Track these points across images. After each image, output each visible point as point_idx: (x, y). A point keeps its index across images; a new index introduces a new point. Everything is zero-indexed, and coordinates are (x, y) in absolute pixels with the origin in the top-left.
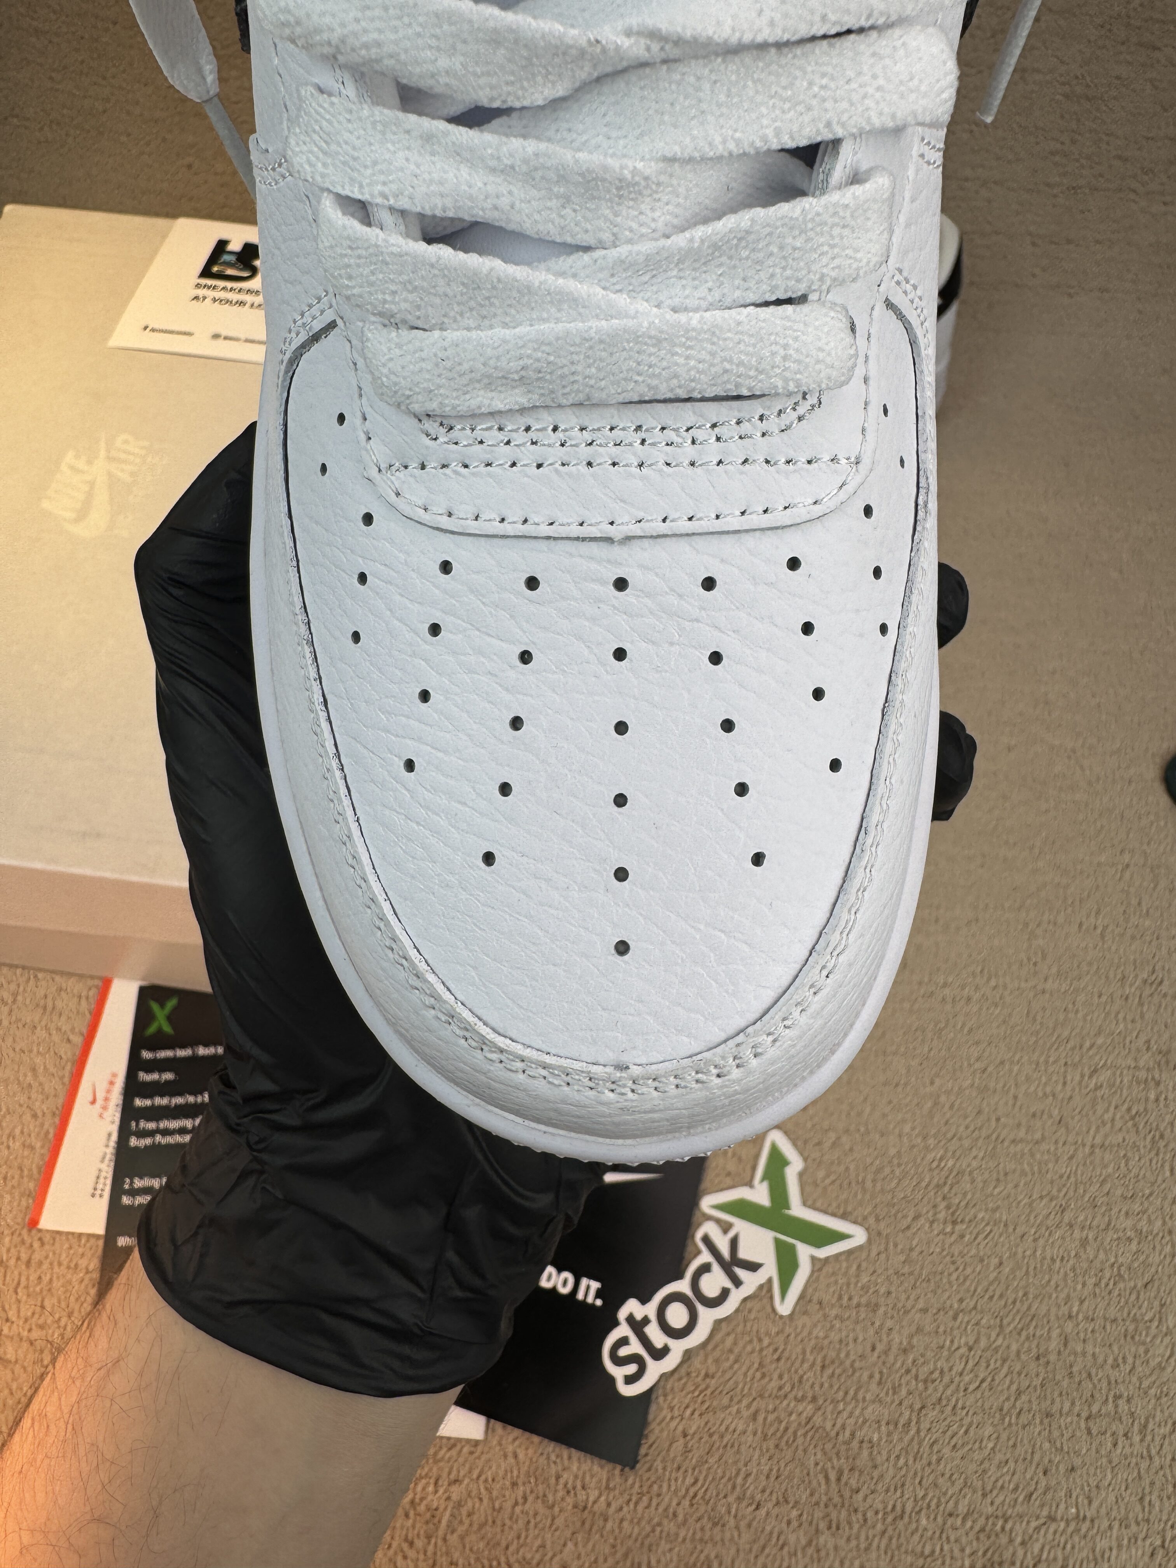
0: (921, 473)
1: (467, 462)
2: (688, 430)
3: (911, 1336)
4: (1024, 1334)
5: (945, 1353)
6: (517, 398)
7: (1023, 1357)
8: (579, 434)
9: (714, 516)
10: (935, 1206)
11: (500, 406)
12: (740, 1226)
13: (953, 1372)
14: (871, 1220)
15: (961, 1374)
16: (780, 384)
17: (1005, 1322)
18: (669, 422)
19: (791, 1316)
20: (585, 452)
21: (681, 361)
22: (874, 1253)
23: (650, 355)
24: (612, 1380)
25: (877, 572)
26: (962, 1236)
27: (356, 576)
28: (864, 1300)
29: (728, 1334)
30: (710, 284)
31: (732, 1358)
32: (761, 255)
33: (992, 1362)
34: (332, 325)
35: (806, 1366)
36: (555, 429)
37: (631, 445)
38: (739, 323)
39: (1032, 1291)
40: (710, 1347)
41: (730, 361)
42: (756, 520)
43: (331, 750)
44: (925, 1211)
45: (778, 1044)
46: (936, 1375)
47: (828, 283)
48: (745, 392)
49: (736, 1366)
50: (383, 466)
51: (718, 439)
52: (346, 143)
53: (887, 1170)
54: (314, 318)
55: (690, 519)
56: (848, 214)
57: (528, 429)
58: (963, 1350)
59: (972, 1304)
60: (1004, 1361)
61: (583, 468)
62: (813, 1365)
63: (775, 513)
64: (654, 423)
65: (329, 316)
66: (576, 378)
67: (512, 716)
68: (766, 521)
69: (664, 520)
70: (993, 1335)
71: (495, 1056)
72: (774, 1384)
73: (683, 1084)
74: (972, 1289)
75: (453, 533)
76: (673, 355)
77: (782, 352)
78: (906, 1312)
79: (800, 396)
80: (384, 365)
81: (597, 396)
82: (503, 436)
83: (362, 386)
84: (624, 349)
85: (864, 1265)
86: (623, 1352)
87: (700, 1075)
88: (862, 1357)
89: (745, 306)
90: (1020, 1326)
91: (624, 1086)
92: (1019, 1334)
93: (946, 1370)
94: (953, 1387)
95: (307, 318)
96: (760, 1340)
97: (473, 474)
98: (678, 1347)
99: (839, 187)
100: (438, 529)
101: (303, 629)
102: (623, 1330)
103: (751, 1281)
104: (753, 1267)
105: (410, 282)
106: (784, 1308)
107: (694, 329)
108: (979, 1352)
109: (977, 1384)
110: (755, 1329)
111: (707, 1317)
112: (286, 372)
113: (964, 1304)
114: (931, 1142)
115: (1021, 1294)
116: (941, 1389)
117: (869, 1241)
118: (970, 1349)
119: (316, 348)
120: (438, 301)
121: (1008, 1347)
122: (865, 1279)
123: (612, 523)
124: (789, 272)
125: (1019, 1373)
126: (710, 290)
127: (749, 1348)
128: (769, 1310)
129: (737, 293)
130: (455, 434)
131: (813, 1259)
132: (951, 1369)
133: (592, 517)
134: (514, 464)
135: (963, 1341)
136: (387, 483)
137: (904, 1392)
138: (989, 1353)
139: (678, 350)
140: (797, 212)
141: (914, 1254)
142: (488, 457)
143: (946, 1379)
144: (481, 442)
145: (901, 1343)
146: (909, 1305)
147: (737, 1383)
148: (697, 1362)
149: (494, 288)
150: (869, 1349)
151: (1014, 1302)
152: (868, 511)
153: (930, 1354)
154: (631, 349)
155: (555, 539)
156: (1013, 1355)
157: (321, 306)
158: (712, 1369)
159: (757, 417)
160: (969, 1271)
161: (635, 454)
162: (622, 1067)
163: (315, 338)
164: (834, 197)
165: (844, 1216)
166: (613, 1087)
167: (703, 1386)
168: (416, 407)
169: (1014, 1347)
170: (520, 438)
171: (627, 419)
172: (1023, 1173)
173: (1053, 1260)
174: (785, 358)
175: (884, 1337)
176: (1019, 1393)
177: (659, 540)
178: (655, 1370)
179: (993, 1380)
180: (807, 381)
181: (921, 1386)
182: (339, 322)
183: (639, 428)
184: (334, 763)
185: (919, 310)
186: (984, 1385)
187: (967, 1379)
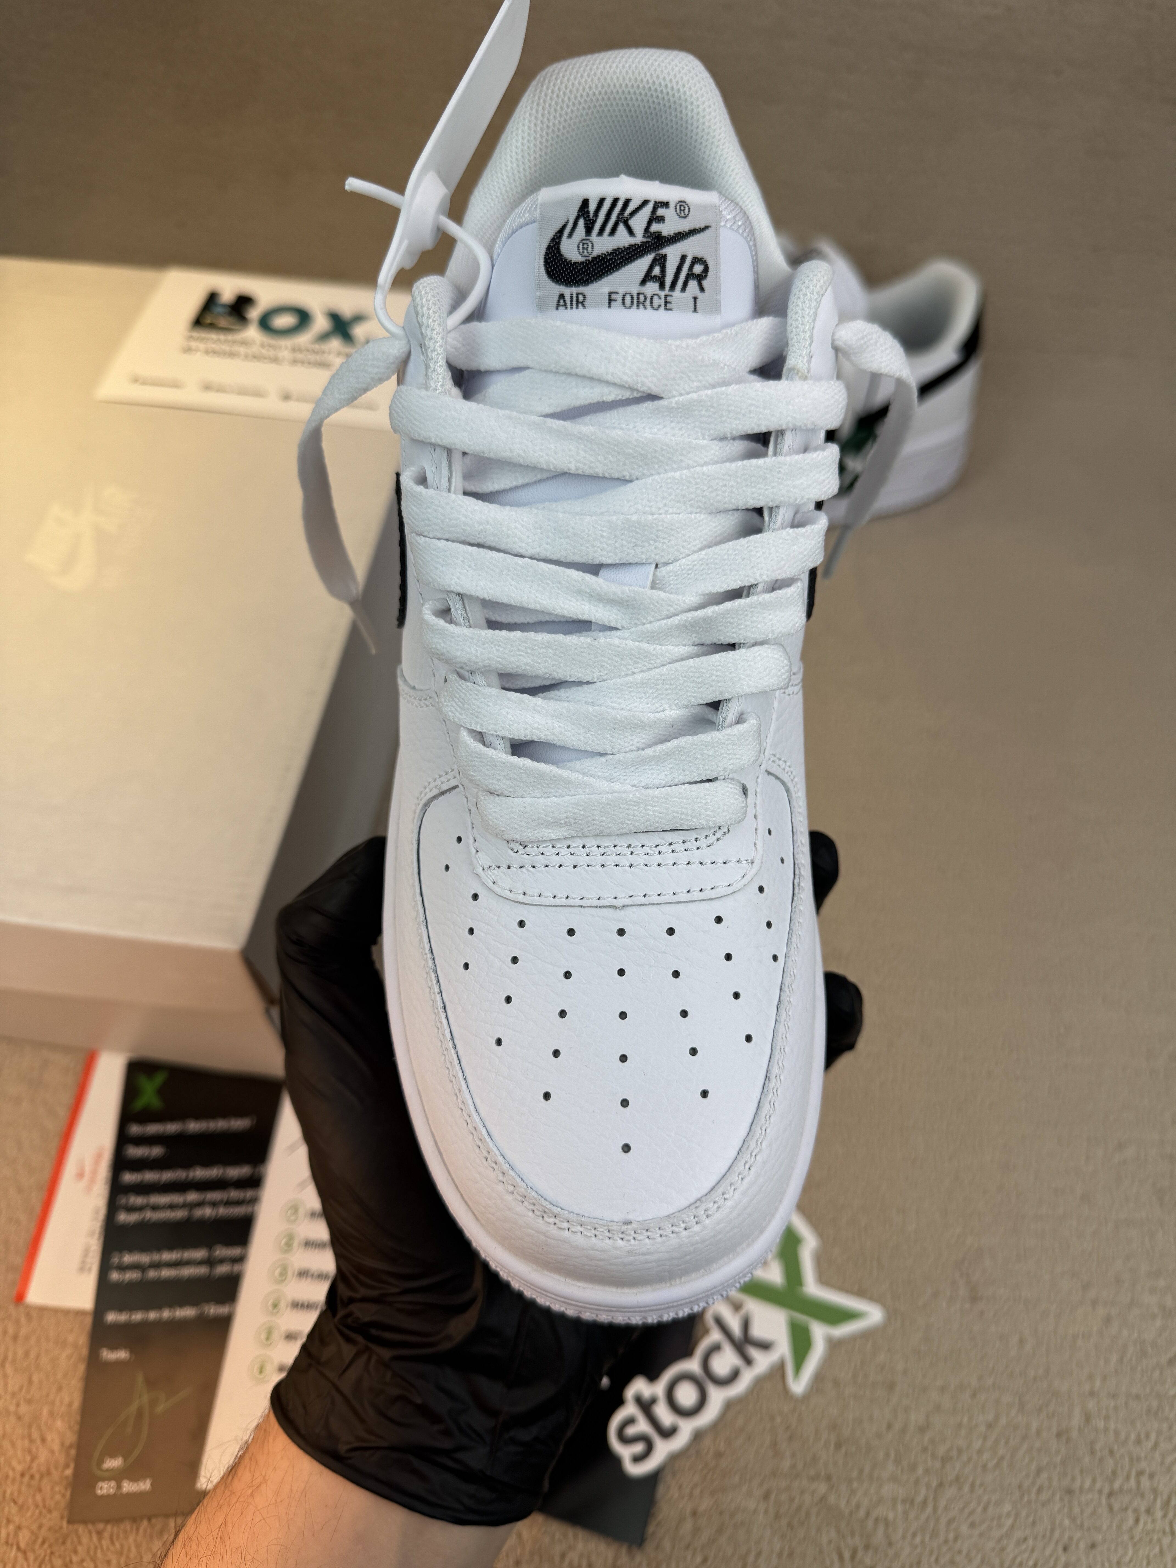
0: (796, 866)
1: (535, 865)
2: (656, 846)
3: (928, 1415)
4: (1044, 1411)
5: (963, 1430)
6: (564, 832)
7: (1044, 1434)
8: (597, 849)
9: (672, 893)
10: (954, 1283)
11: (554, 837)
12: (753, 1305)
13: (971, 1451)
14: (888, 1298)
15: (979, 1452)
16: (705, 823)
17: (1025, 1400)
18: (645, 843)
19: (806, 1397)
20: (600, 859)
21: (651, 813)
22: (890, 1332)
23: (634, 810)
24: (616, 1461)
25: (769, 925)
27: (467, 930)
28: (880, 1378)
29: (740, 1414)
30: (666, 773)
31: (743, 1436)
32: (691, 759)
33: (1012, 1438)
34: (456, 787)
36: (584, 847)
37: (625, 855)
38: (680, 793)
40: (720, 1426)
41: (677, 813)
42: (696, 895)
43: (448, 1036)
44: (943, 1288)
45: (721, 1210)
46: (954, 1452)
47: (728, 771)
48: (686, 828)
50: (486, 867)
51: (673, 851)
52: (474, 705)
54: (442, 783)
55: (659, 895)
56: (736, 739)
57: (569, 847)
58: (983, 1428)
60: (1024, 1438)
61: (599, 868)
62: (827, 1442)
63: (706, 891)
64: (637, 843)
65: (453, 783)
66: (595, 822)
67: (560, 1009)
68: (702, 896)
69: (645, 896)
70: (1013, 1412)
71: (552, 1220)
72: (786, 1464)
73: (665, 1233)
74: (992, 1364)
75: (526, 904)
76: (646, 810)
77: (704, 807)
78: (924, 1390)
79: (717, 828)
80: (490, 815)
81: (606, 831)
82: (555, 851)
83: (474, 822)
84: (620, 808)
85: (880, 1346)
86: (631, 1431)
87: (674, 1228)
88: (878, 1435)
89: (684, 784)
90: (1040, 1404)
91: (630, 1235)
92: (1040, 1411)
93: (964, 1446)
94: (972, 1464)
95: (438, 782)
96: (772, 1418)
97: (539, 872)
98: (687, 1428)
99: (731, 726)
100: (517, 902)
101: (430, 962)
102: (629, 1409)
103: (763, 1362)
104: (765, 1346)
105: (508, 775)
106: (799, 1386)
107: (657, 797)
109: (995, 1461)
111: (717, 1397)
112: (422, 810)
113: (983, 1382)
116: (958, 1467)
117: (887, 1319)
118: (989, 1427)
119: (442, 798)
120: (522, 785)
121: (1028, 1424)
122: (880, 1357)
123: (616, 898)
124: (707, 767)
125: (1040, 1451)
126: (666, 775)
127: (761, 1427)
128: (781, 1388)
129: (681, 777)
130: (528, 850)
131: (828, 1338)
132: (969, 1447)
133: (603, 895)
134: (561, 866)
135: (981, 1420)
136: (488, 877)
137: (920, 1471)
138: (1008, 1431)
139: (649, 808)
140: (709, 739)
141: (932, 1332)
142: (547, 863)
143: (964, 1457)
144: (543, 854)
145: (917, 1422)
146: (927, 1383)
148: (707, 1442)
149: (551, 780)
150: (885, 1426)
151: (1034, 1380)
152: (761, 889)
153: (947, 1432)
154: (624, 808)
155: (584, 907)
156: (1032, 1433)
157: (448, 777)
158: (722, 1449)
159: (694, 839)
161: (627, 860)
162: (628, 1223)
163: (443, 793)
164: (728, 731)
165: (861, 1293)
166: (622, 1236)
168: (507, 837)
169: (1035, 1425)
170: (564, 851)
171: (623, 842)
172: (1045, 1250)
174: (706, 810)
175: (901, 1416)
176: (1039, 1470)
177: (641, 907)
178: (663, 1450)
179: (1013, 1457)
180: (719, 821)
181: (938, 1464)
182: (460, 785)
183: (630, 846)
184: (450, 1045)
185: (789, 773)
186: (1005, 1464)
187: (986, 1456)
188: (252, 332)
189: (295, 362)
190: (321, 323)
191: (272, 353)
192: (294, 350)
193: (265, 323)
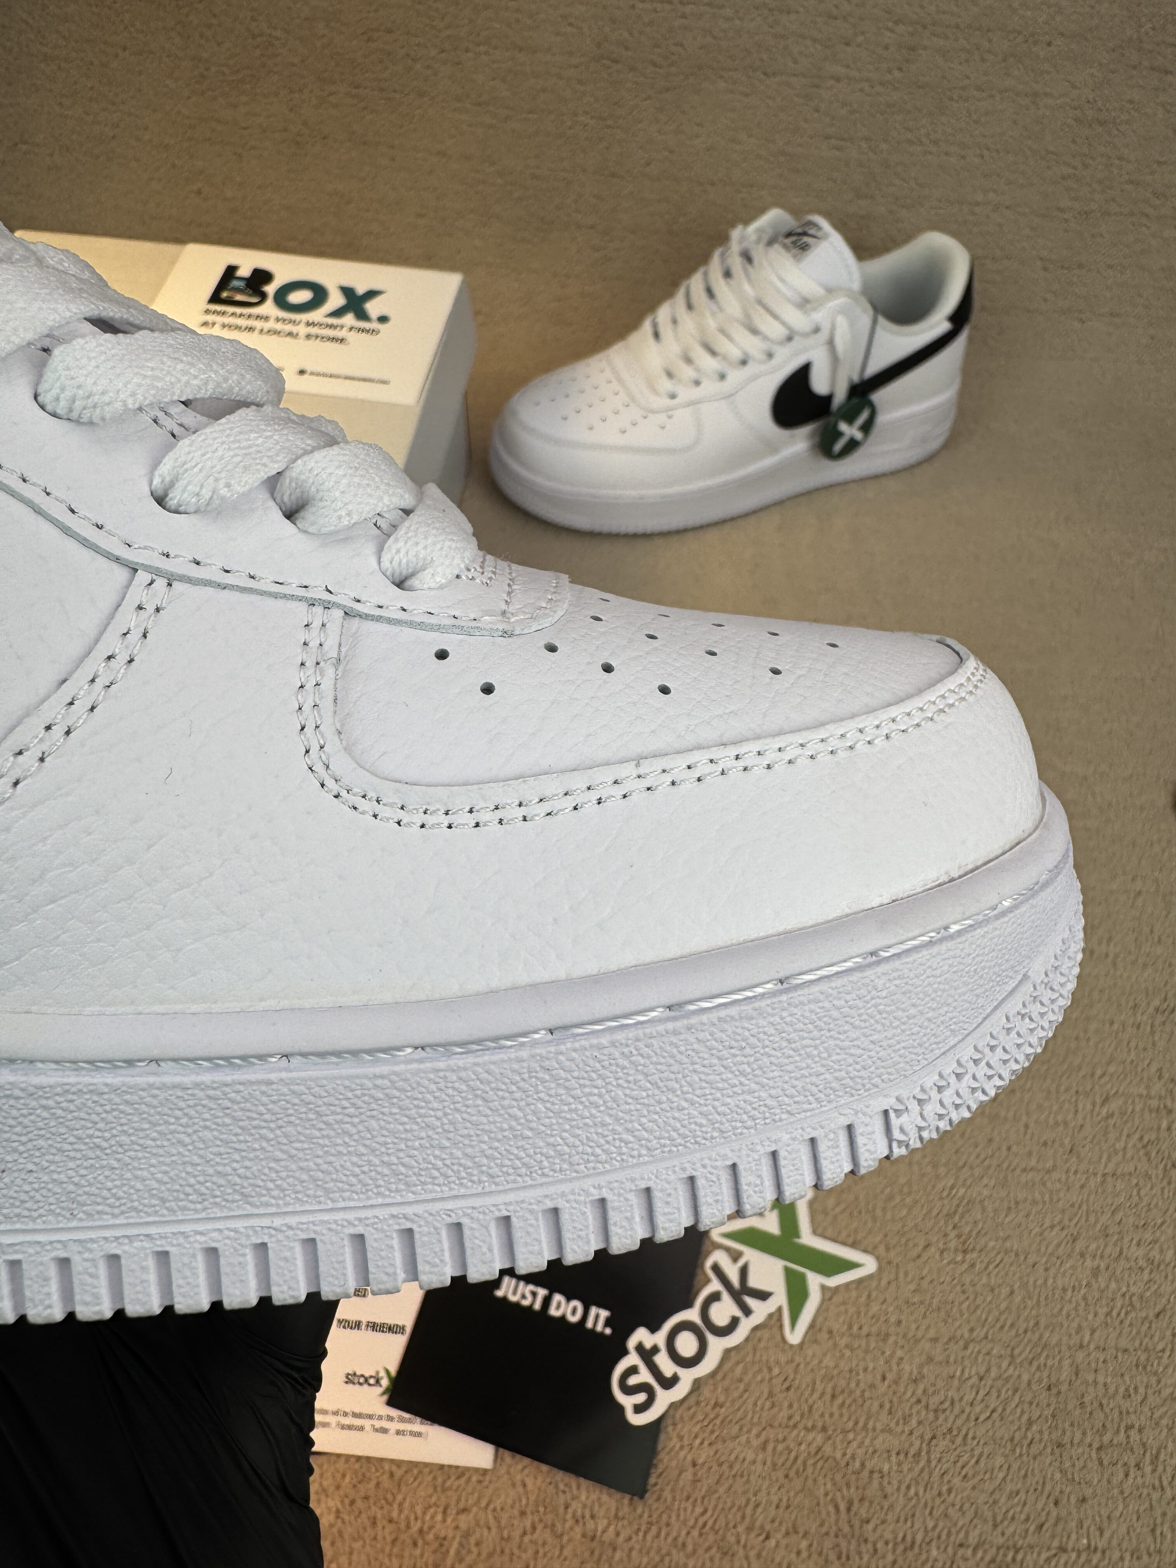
3: (921, 1366)
4: (1035, 1364)
5: (956, 1383)
7: (1034, 1387)
10: (946, 1235)
12: (750, 1255)
13: (963, 1403)
14: (881, 1250)
15: (972, 1404)
17: (1017, 1352)
19: (802, 1345)
22: (884, 1283)
24: (621, 1409)
26: (973, 1265)
28: (874, 1329)
29: (737, 1363)
31: (742, 1387)
33: (1004, 1390)
35: (816, 1396)
39: (1043, 1322)
40: (719, 1376)
44: (935, 1239)
46: (947, 1404)
49: (746, 1396)
53: (898, 1199)
58: (974, 1380)
59: (982, 1334)
60: (1016, 1391)
62: (823, 1394)
70: (1004, 1365)
72: (784, 1413)
74: (984, 1317)
78: (917, 1341)
85: (874, 1294)
86: (633, 1381)
88: (872, 1386)
90: (1031, 1356)
92: (1031, 1363)
93: (956, 1398)
94: (964, 1416)
96: (770, 1369)
98: (687, 1377)
102: (632, 1359)
103: (761, 1310)
104: (763, 1296)
106: (795, 1337)
108: (990, 1383)
109: (988, 1414)
110: (764, 1358)
111: (717, 1346)
113: (975, 1334)
114: (942, 1170)
115: (1032, 1323)
116: (951, 1420)
117: (880, 1269)
118: (981, 1379)
121: (1019, 1376)
122: (875, 1308)
125: (1031, 1403)
127: (759, 1378)
128: (779, 1338)
131: (824, 1288)
132: (961, 1399)
135: (973, 1373)
137: (914, 1422)
138: (999, 1383)
141: (925, 1284)
143: (957, 1410)
145: (911, 1373)
146: (920, 1334)
147: (746, 1414)
148: (706, 1392)
150: (879, 1377)
151: (1026, 1332)
153: (940, 1384)
156: (1023, 1385)
158: (722, 1399)
160: (979, 1300)
165: (854, 1245)
167: (712, 1416)
169: (1025, 1377)
172: (1035, 1202)
173: (1064, 1290)
175: (895, 1367)
176: (1030, 1423)
178: (664, 1399)
179: (1004, 1409)
181: (931, 1416)
186: (995, 1415)
187: (978, 1409)
188: (269, 308)
189: (308, 336)
190: (336, 300)
191: (289, 328)
192: (308, 324)
193: (281, 299)
